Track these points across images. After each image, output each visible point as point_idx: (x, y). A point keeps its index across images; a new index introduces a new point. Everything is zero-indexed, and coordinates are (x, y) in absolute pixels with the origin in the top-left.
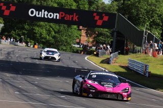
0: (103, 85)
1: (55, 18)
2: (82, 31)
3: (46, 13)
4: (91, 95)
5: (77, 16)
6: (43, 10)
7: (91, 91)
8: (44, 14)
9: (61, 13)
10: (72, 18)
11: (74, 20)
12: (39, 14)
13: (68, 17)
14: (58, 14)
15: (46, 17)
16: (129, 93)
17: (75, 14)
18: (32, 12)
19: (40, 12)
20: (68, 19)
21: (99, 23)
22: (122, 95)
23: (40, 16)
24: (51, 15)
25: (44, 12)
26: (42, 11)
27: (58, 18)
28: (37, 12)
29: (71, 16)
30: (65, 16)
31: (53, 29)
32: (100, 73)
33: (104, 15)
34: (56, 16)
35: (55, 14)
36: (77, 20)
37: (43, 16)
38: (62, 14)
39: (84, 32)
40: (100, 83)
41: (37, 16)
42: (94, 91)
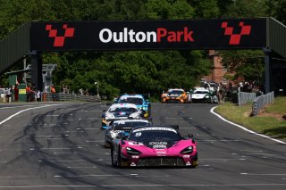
0: (151, 147)
1: (149, 40)
2: (216, 58)
3: (132, 33)
4: (133, 165)
5: (191, 33)
6: (126, 29)
7: (134, 157)
8: (128, 36)
9: (159, 30)
10: (182, 36)
11: (186, 40)
12: (118, 38)
13: (174, 37)
14: (154, 34)
15: (132, 40)
16: (193, 154)
17: (186, 28)
18: (106, 36)
19: (121, 34)
20: (174, 40)
21: (235, 40)
22: (182, 158)
23: (121, 40)
24: (141, 37)
25: (128, 31)
26: (123, 31)
27: (155, 40)
28: (115, 34)
29: (179, 34)
30: (168, 35)
31: (153, 62)
32: (147, 129)
33: (241, 24)
34: (151, 36)
35: (149, 34)
36: (192, 40)
37: (126, 41)
38: (162, 32)
39: (219, 60)
40: (146, 144)
41: (116, 40)
42: (137, 157)
